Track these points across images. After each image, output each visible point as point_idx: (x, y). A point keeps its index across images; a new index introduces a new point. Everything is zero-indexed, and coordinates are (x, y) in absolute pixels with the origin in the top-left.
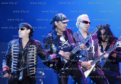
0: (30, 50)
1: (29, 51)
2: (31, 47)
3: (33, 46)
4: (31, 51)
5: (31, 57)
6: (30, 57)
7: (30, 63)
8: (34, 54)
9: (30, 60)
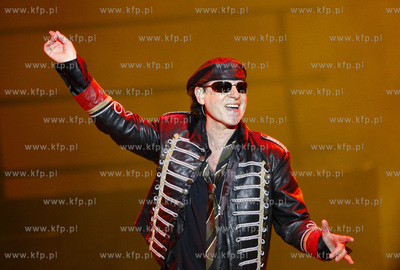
0: (242, 181)
1: (238, 188)
2: (246, 170)
3: (252, 163)
4: (245, 187)
5: (243, 213)
6: (239, 213)
7: (243, 239)
8: (261, 199)
9: (240, 226)
